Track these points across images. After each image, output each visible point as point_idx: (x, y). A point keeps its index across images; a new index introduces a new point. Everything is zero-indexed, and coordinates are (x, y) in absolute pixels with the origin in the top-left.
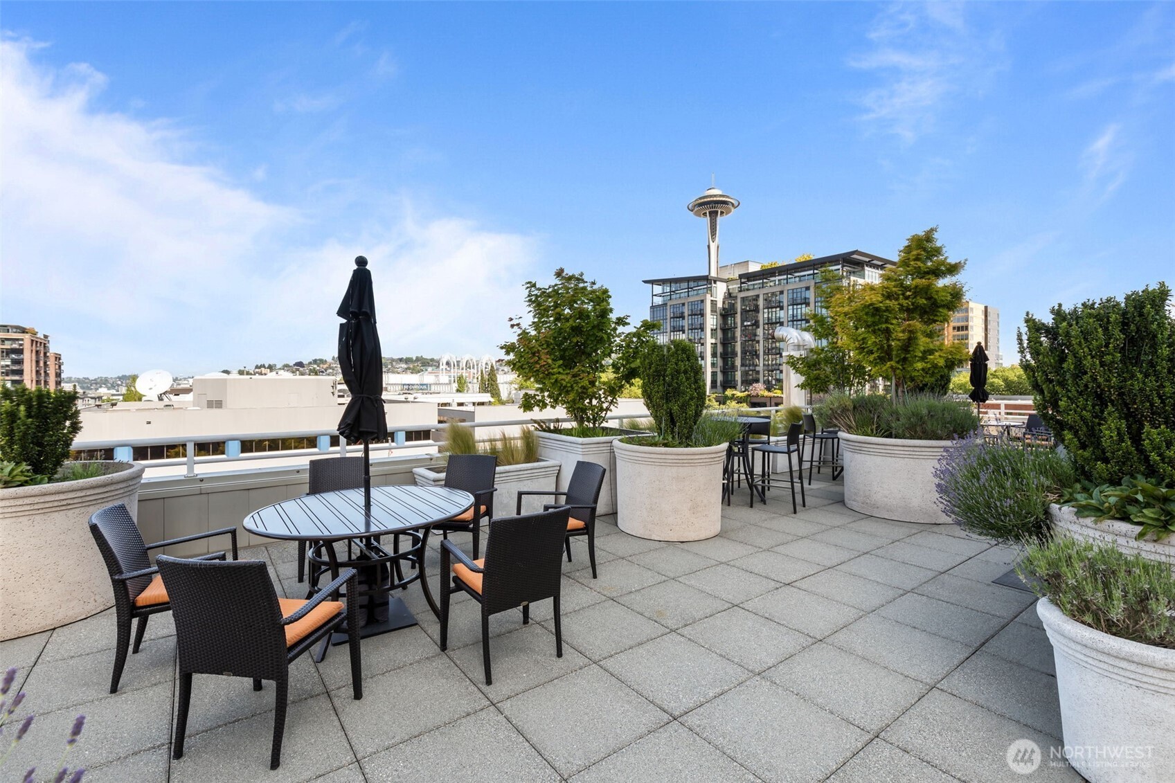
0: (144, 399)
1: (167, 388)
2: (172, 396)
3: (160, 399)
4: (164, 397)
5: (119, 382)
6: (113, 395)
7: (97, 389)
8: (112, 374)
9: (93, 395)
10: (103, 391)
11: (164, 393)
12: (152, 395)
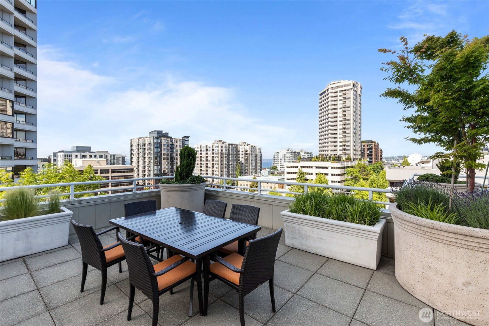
0: (410, 165)
1: (419, 161)
2: (421, 164)
3: (417, 165)
4: (418, 165)
5: (398, 159)
6: (397, 163)
7: (391, 161)
8: (396, 155)
9: (390, 163)
10: (393, 162)
11: (418, 163)
12: (414, 164)
